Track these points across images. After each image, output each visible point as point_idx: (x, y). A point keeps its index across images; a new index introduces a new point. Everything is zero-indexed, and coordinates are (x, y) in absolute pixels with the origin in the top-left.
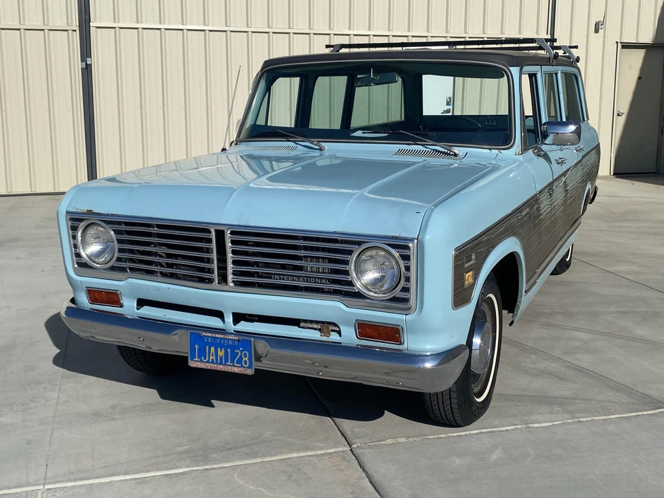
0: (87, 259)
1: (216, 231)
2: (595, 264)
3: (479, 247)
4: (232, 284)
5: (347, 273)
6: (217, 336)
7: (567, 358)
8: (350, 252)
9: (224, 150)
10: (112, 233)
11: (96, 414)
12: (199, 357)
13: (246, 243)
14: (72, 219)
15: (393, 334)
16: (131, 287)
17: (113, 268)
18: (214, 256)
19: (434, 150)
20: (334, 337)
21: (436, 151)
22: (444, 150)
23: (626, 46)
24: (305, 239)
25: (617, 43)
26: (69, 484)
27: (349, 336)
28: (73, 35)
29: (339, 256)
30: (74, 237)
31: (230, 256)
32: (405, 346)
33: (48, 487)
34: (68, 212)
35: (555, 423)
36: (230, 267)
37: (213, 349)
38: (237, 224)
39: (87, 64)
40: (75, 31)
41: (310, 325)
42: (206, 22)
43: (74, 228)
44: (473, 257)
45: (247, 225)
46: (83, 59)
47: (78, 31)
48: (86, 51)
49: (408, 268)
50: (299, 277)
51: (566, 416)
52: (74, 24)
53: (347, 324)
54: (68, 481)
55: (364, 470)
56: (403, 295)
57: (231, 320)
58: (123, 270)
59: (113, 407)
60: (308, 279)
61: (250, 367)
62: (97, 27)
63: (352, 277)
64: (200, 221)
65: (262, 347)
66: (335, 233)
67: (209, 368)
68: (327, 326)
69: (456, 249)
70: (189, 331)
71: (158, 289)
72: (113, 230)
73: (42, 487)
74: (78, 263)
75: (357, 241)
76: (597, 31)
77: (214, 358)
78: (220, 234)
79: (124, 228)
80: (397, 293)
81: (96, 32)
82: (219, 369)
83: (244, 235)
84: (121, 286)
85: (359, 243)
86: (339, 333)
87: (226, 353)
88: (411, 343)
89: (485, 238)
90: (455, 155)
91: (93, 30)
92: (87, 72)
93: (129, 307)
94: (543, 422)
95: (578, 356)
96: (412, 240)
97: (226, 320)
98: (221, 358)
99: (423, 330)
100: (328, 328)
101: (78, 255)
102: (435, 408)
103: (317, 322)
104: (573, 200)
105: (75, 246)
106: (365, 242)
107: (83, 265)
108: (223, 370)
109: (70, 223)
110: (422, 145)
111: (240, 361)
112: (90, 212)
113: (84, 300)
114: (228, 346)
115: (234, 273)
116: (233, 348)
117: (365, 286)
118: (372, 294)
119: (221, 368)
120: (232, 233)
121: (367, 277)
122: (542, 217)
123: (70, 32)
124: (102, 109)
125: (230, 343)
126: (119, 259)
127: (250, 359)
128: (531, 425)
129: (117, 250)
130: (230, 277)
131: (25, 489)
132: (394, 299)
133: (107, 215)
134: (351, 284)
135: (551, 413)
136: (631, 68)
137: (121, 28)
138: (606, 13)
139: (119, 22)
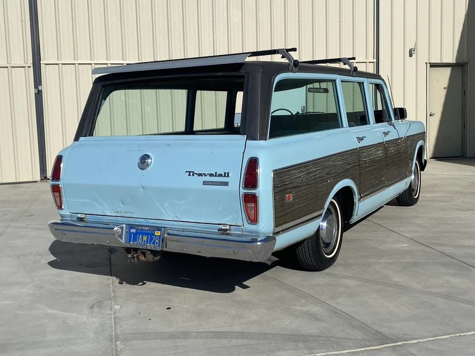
23: (433, 65)
25: (426, 63)
28: (28, 70)
39: (38, 90)
40: (30, 67)
42: (124, 58)
46: (36, 87)
47: (32, 67)
48: (38, 81)
52: (29, 63)
62: (46, 64)
76: (411, 55)
81: (45, 67)
91: (42, 66)
92: (39, 95)
123: (27, 68)
124: (50, 122)
136: (438, 81)
137: (63, 64)
138: (416, 42)
139: (61, 60)
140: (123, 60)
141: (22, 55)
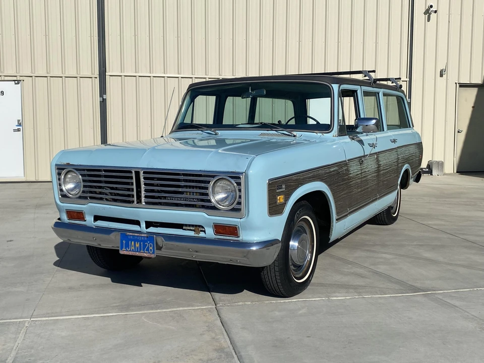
0: (66, 192)
1: (135, 171)
2: (416, 220)
3: (289, 182)
4: (144, 203)
5: (207, 195)
6: (135, 234)
7: (372, 267)
8: (209, 182)
9: (162, 137)
10: (80, 177)
11: (71, 289)
12: (126, 248)
13: (152, 179)
14: (58, 169)
15: (233, 230)
16: (90, 208)
17: (80, 197)
18: (134, 187)
19: (282, 133)
20: (202, 234)
21: (283, 134)
22: (288, 133)
23: (462, 86)
24: (184, 175)
25: (456, 83)
26: (45, 319)
27: (210, 233)
28: (95, 80)
29: (203, 185)
30: (59, 179)
31: (143, 186)
32: (241, 238)
33: (32, 319)
34: (56, 165)
35: (347, 298)
36: (143, 193)
37: (133, 242)
38: (147, 167)
39: (103, 99)
40: (96, 78)
41: (188, 228)
42: (180, 72)
43: (59, 174)
44: (284, 187)
45: (152, 168)
46: (101, 96)
47: (98, 78)
48: (103, 90)
49: (240, 190)
50: (181, 198)
51: (356, 294)
52: (96, 74)
53: (209, 226)
54: (45, 317)
55: (219, 316)
56: (238, 207)
57: (144, 226)
58: (86, 198)
59: (82, 285)
60: (186, 199)
61: (153, 253)
62: (111, 76)
63: (210, 198)
64: (127, 166)
65: (160, 241)
66: (200, 171)
67: (131, 254)
68: (198, 228)
69: (270, 180)
70: (120, 233)
71: (104, 208)
72: (81, 175)
73: (29, 319)
74: (61, 195)
75: (211, 175)
76: (441, 75)
77: (134, 248)
78: (137, 173)
79: (86, 172)
80: (234, 205)
81: (110, 78)
82: (136, 255)
83: (151, 174)
84: (84, 208)
85: (213, 177)
86: (204, 231)
87: (140, 245)
88: (244, 236)
89: (294, 178)
90: (294, 136)
91: (107, 77)
92: (103, 104)
93: (89, 220)
94: (339, 297)
95: (379, 266)
96: (242, 173)
97: (141, 226)
98: (137, 248)
99: (250, 228)
100: (198, 230)
101: (61, 190)
102: (268, 283)
103: (193, 226)
104: (388, 172)
105: (60, 185)
106: (216, 176)
107: (64, 196)
108: (138, 255)
109: (57, 171)
110: (275, 131)
111: (148, 250)
112: (68, 164)
113: (65, 218)
114: (142, 241)
115: (146, 197)
116: (144, 241)
117: (217, 202)
118: (221, 207)
119: (137, 254)
120: (144, 173)
121: (218, 196)
122: (351, 175)
123: (93, 79)
124: (112, 127)
125: (143, 238)
126: (83, 192)
127: (153, 248)
128: (331, 298)
129: (82, 186)
130: (143, 199)
131: (19, 320)
132: (233, 210)
133: (78, 165)
134: (209, 201)
135: (346, 293)
136: (466, 101)
137: (125, 76)
138: (447, 63)
139: (124, 72)
140: (178, 74)
141: (90, 67)
